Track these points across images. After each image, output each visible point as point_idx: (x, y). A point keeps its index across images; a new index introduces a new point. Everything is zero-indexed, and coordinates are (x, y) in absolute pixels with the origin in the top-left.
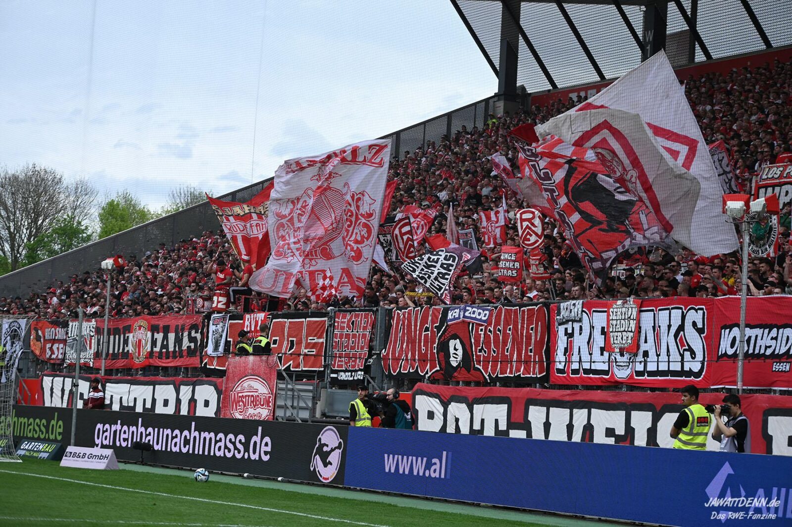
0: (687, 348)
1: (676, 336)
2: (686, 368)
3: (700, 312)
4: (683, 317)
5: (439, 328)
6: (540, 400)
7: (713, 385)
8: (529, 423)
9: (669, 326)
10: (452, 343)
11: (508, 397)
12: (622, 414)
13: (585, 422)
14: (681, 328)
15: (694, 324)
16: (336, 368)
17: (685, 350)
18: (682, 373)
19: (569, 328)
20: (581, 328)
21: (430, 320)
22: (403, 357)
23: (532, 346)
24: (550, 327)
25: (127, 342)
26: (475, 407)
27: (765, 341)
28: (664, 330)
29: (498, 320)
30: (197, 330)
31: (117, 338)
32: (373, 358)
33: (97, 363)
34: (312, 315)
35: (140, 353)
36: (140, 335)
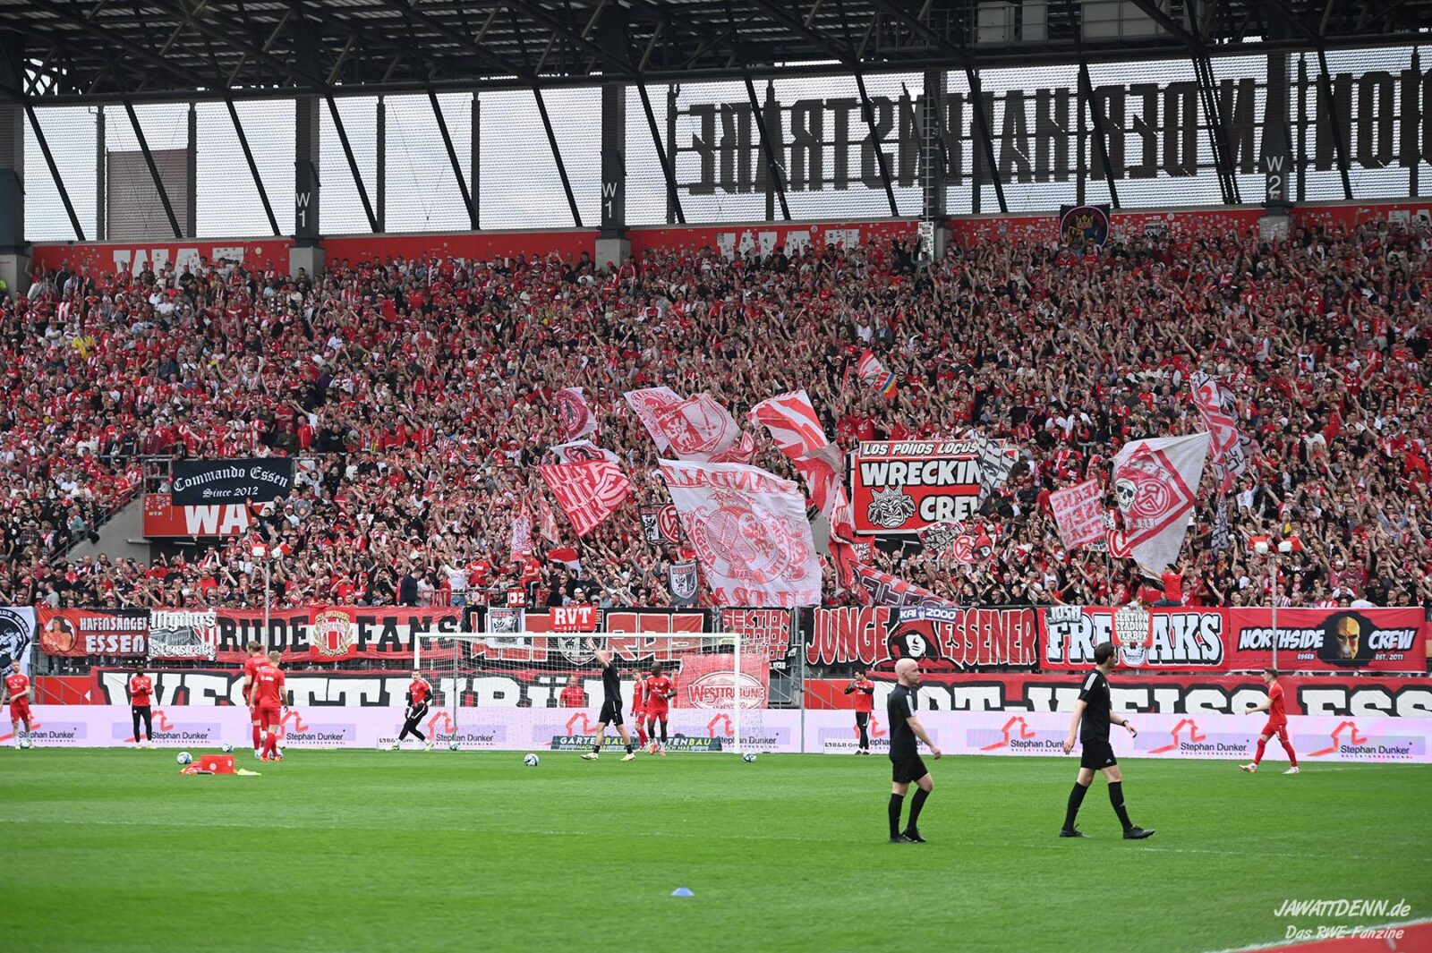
0: (1204, 643)
1: (1194, 634)
2: (1205, 658)
3: (1217, 618)
4: (1200, 621)
8: (1030, 701)
9: (1186, 628)
12: (1145, 692)
14: (1198, 629)
15: (1210, 626)
17: (1202, 645)
19: (1065, 628)
20: (1081, 628)
21: (874, 617)
22: (837, 649)
23: (1020, 640)
24: (1037, 626)
25: (303, 634)
26: (957, 690)
27: (1288, 639)
28: (1179, 630)
29: (971, 619)
30: (454, 623)
31: (278, 630)
32: (794, 650)
33: (224, 657)
34: (681, 611)
35: (333, 645)
36: (334, 627)
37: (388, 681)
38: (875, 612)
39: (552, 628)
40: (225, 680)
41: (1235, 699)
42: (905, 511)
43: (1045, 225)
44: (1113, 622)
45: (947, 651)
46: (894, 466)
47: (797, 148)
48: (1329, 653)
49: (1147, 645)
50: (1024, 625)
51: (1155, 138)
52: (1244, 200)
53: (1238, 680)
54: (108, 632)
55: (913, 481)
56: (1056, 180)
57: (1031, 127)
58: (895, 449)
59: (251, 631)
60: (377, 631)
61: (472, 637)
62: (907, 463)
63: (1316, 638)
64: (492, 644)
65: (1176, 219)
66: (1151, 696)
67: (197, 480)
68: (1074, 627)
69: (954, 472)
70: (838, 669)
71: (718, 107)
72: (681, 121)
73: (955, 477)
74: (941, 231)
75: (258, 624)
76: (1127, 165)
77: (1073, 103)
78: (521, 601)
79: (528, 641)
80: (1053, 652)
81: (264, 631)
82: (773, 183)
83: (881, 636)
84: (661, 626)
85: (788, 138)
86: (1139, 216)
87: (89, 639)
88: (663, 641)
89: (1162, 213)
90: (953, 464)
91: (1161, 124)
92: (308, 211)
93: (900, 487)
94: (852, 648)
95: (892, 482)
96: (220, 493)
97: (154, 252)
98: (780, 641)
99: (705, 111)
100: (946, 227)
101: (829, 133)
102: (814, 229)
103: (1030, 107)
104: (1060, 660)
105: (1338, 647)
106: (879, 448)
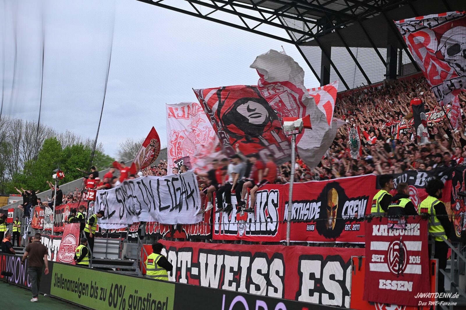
0: (269, 216)
1: (264, 209)
2: (268, 229)
3: (276, 193)
4: (268, 196)
6: (204, 249)
7: (281, 240)
8: (200, 263)
11: (192, 248)
12: (237, 258)
13: (222, 263)
14: (266, 204)
15: (273, 201)
16: (131, 231)
17: (268, 218)
18: (266, 232)
25: (63, 217)
26: (179, 254)
27: (304, 211)
41: (271, 267)
59: (58, 216)
63: (317, 209)
66: (240, 262)
75: (59, 213)
92: (390, 64)
104: (218, 232)
105: (327, 218)
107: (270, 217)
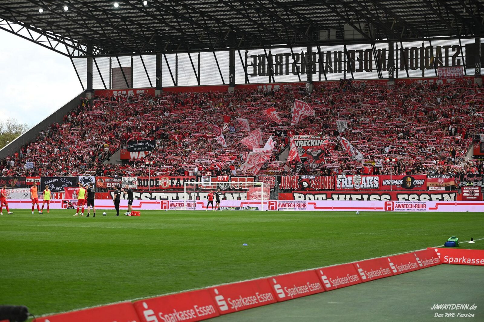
1: (372, 182)
3: (378, 178)
4: (373, 178)
5: (299, 180)
6: (335, 193)
8: (333, 198)
9: (370, 180)
10: (304, 183)
11: (326, 193)
12: (360, 195)
13: (350, 197)
14: (373, 180)
15: (376, 180)
18: (374, 188)
19: (341, 180)
20: (345, 180)
21: (295, 178)
22: (286, 186)
23: (330, 183)
24: (335, 180)
25: (158, 182)
26: (315, 195)
27: (394, 182)
28: (368, 180)
29: (319, 178)
30: (194, 180)
31: (152, 182)
32: (276, 186)
33: (140, 188)
34: (249, 177)
35: (165, 185)
36: (165, 181)
37: (178, 194)
38: (295, 177)
39: (218, 181)
40: (140, 194)
41: (382, 197)
42: (303, 152)
43: (336, 83)
44: (353, 179)
45: (313, 186)
46: (300, 141)
47: (276, 65)
48: (404, 186)
49: (361, 184)
50: (331, 180)
51: (362, 63)
52: (384, 77)
53: (382, 192)
54: (112, 182)
55: (305, 145)
56: (339, 73)
57: (333, 60)
58: (300, 137)
59: (146, 182)
60: (175, 182)
61: (198, 183)
62: (303, 141)
63: (401, 182)
64: (203, 185)
65: (368, 82)
66: (362, 196)
67: (133, 146)
68: (343, 180)
69: (315, 143)
70: (287, 191)
71: (257, 55)
72: (248, 59)
73: (315, 144)
74: (311, 85)
75: (147, 180)
76: (356, 69)
77: (343, 54)
78: (210, 174)
79: (212, 184)
80: (338, 186)
81: (149, 182)
82: (271, 74)
83: (297, 182)
84: (244, 180)
85: (274, 63)
86: (359, 81)
87: (107, 184)
88: (245, 184)
89: (364, 80)
90: (314, 141)
91: (364, 59)
92: (159, 81)
93: (301, 147)
94: (290, 185)
95: (300, 145)
96: (138, 149)
97: (123, 91)
98: (272, 184)
99: (254, 57)
100: (312, 84)
101: (284, 62)
102: (281, 85)
103: (332, 55)
104: (340, 188)
105: (406, 184)
106: (296, 137)
107: (375, 184)
